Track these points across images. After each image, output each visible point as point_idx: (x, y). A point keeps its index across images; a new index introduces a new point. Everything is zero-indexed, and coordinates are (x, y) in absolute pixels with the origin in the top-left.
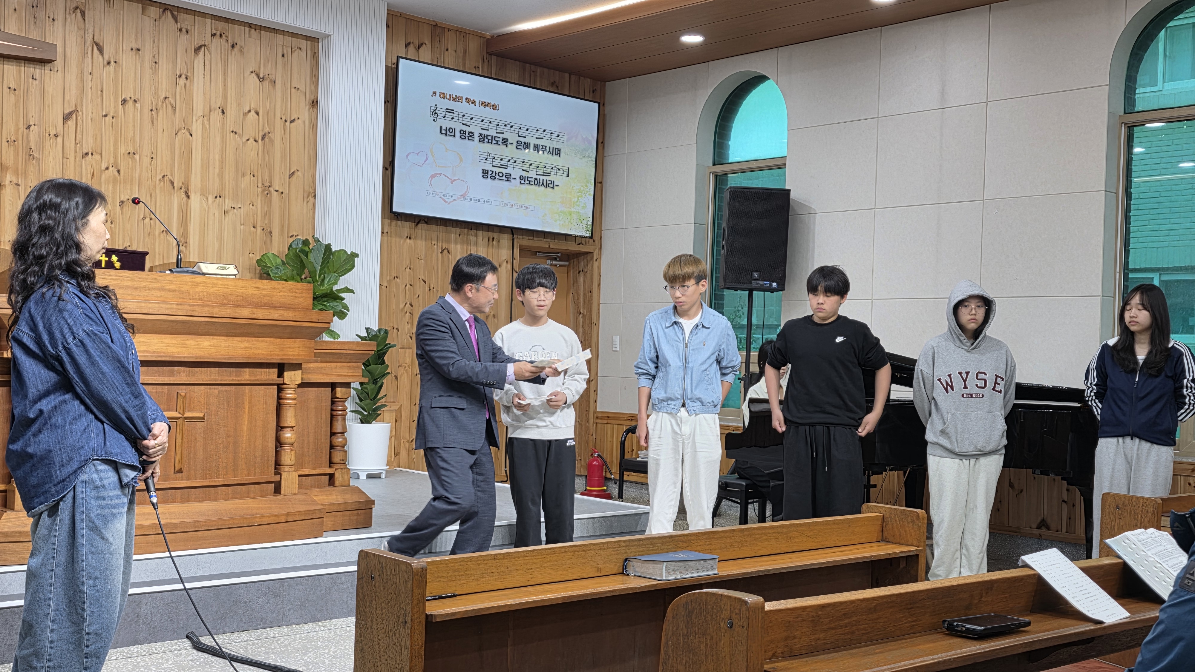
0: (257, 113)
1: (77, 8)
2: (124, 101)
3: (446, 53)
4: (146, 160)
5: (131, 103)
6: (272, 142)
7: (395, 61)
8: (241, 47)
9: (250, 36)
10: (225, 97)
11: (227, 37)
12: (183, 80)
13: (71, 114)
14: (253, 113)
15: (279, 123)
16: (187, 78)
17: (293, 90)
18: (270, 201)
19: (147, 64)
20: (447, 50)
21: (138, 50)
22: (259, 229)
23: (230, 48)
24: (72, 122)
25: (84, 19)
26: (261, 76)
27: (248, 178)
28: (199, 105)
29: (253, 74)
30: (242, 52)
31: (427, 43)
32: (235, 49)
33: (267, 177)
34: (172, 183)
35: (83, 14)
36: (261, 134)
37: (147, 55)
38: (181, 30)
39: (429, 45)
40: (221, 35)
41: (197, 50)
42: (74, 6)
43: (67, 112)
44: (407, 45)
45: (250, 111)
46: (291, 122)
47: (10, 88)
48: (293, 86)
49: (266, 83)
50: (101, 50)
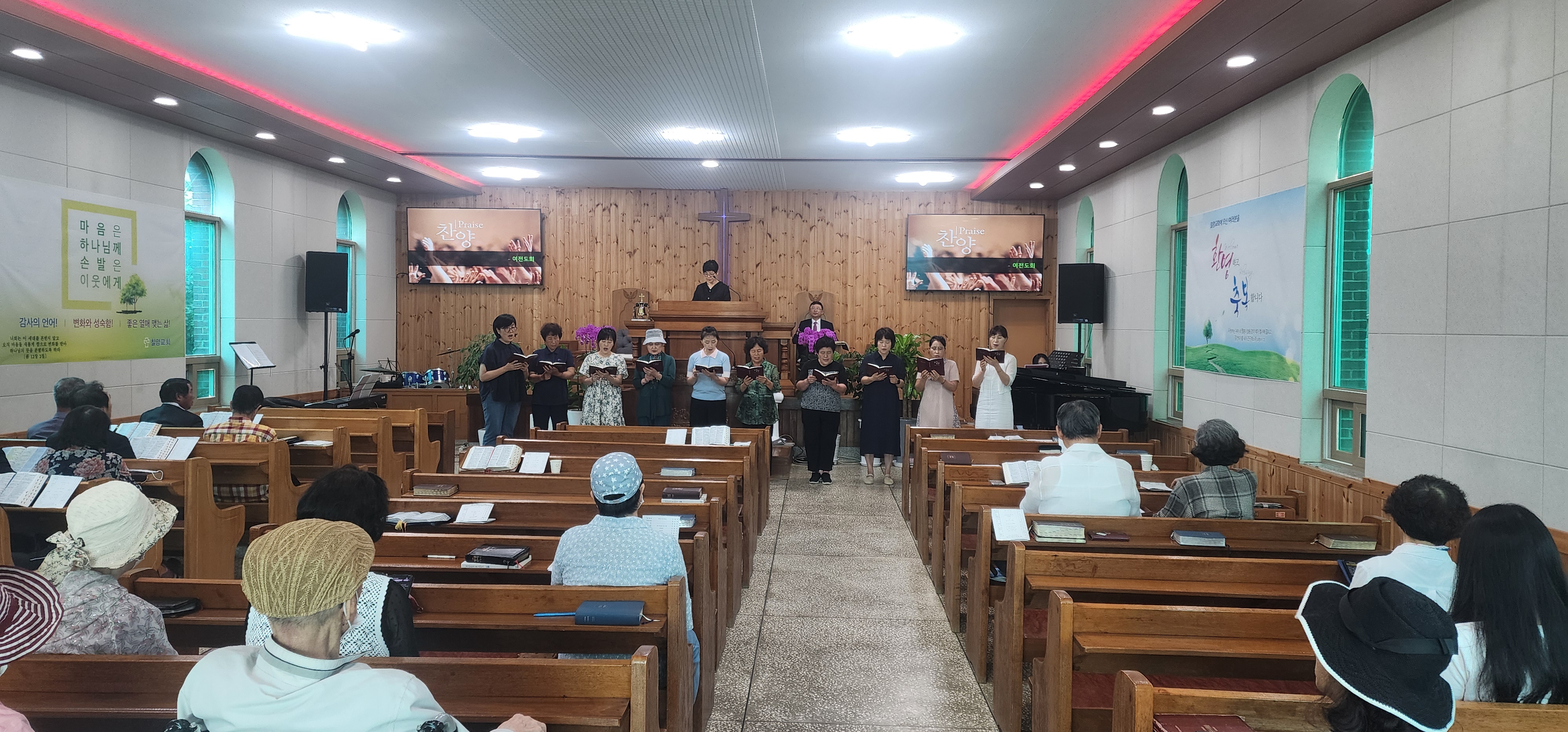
0: (840, 252)
1: (760, 221)
2: (780, 256)
3: (944, 205)
4: (789, 279)
5: (783, 256)
8: (831, 223)
9: (836, 217)
10: (824, 247)
11: (825, 220)
12: (805, 242)
13: (759, 264)
14: (837, 251)
15: (850, 255)
16: (807, 241)
17: (857, 238)
18: (846, 291)
19: (789, 238)
20: (944, 203)
21: (786, 233)
22: (841, 303)
23: (826, 225)
24: (759, 267)
25: (764, 225)
27: (836, 280)
28: (811, 253)
29: (837, 234)
30: (832, 225)
32: (829, 225)
33: (844, 280)
34: (801, 287)
35: (763, 223)
36: (841, 261)
38: (804, 221)
39: (933, 203)
41: (811, 228)
43: (757, 263)
44: (920, 205)
46: (856, 253)
47: (735, 257)
49: (844, 237)
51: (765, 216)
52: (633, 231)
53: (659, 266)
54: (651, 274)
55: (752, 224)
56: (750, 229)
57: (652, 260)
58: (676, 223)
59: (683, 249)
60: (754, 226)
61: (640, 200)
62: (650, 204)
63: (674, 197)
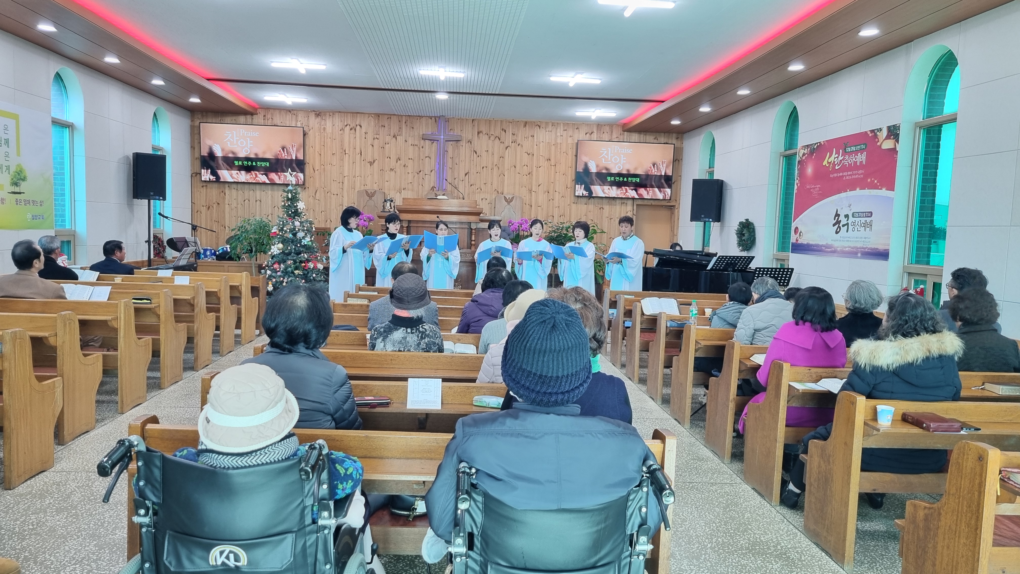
0: (527, 166)
1: (469, 141)
5: (485, 168)
6: (532, 175)
8: (521, 144)
9: (525, 141)
12: (502, 158)
14: (525, 166)
18: (531, 196)
20: (605, 134)
21: (487, 151)
22: (527, 204)
24: (467, 176)
25: (471, 144)
26: (529, 153)
27: (524, 187)
28: (506, 166)
29: (526, 153)
31: (595, 131)
32: (520, 146)
33: (530, 187)
34: (498, 192)
36: (528, 173)
37: (490, 152)
38: (501, 142)
39: (596, 133)
40: (514, 142)
43: (466, 173)
44: (586, 134)
46: (539, 167)
48: (540, 155)
50: (476, 153)
51: (472, 138)
52: (373, 146)
53: (393, 173)
54: (387, 179)
55: (463, 143)
56: (461, 147)
57: (387, 168)
58: (406, 141)
59: (410, 160)
60: (464, 145)
61: (379, 122)
62: (386, 126)
63: (404, 121)
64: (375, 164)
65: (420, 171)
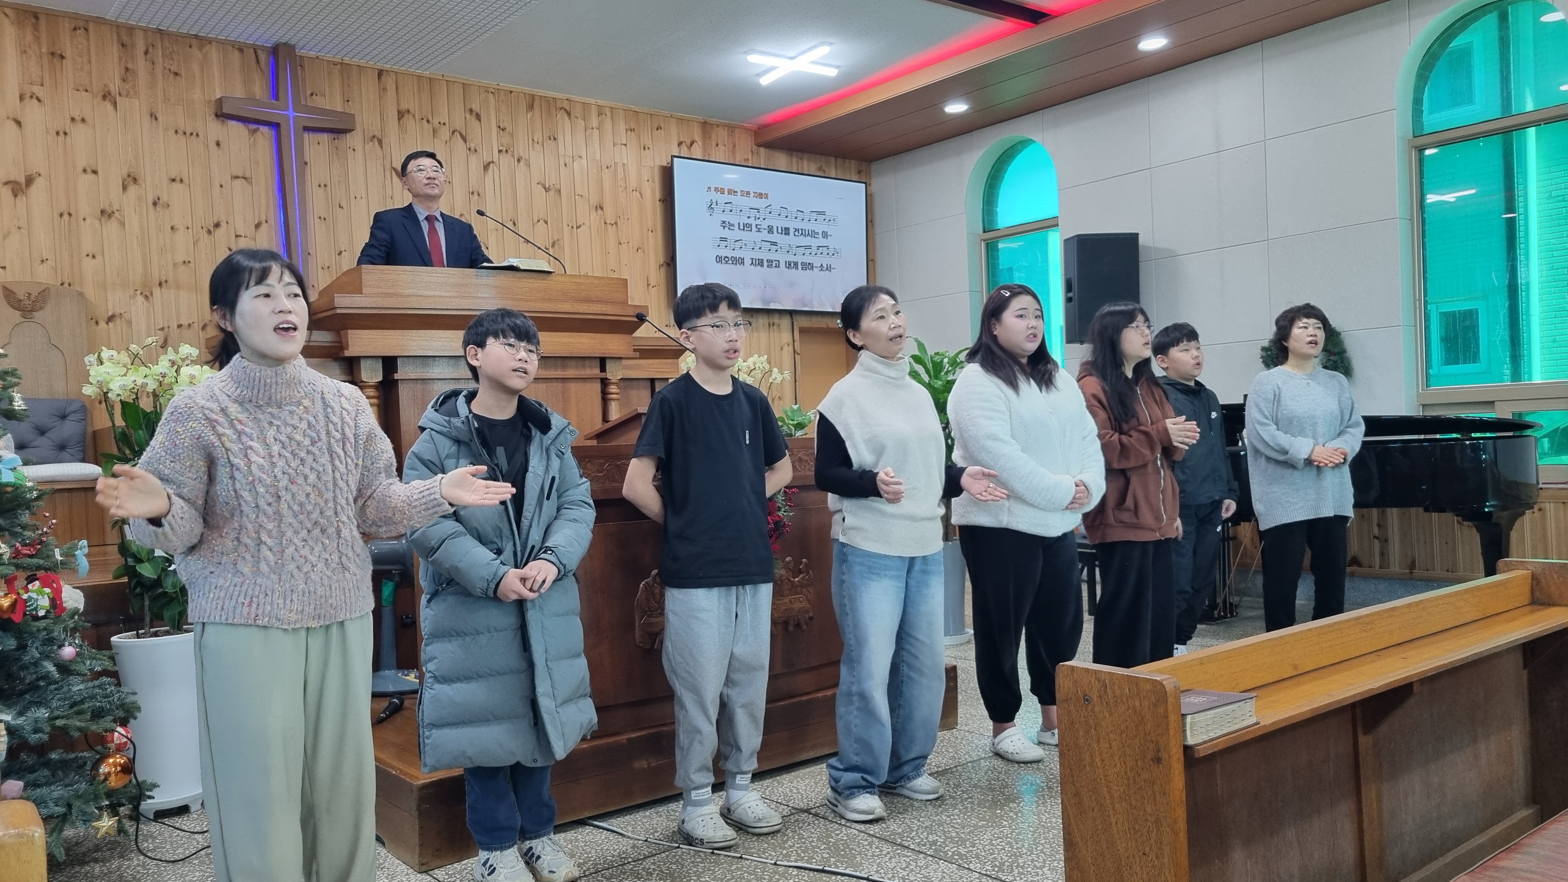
0: (546, 223)
1: (374, 137)
3: (717, 148)
6: (562, 248)
7: (669, 160)
8: (526, 160)
9: (533, 149)
11: (513, 152)
12: (475, 196)
14: (541, 221)
16: (479, 195)
17: (577, 197)
20: (717, 145)
23: (516, 162)
25: (381, 147)
26: (547, 186)
29: (540, 186)
30: (528, 165)
31: (697, 140)
32: (522, 163)
35: (380, 142)
36: (551, 242)
38: (470, 149)
39: (700, 143)
40: (507, 151)
41: (486, 167)
42: (371, 135)
44: (680, 144)
45: (539, 221)
46: (577, 228)
47: (320, 218)
48: (577, 193)
49: (552, 193)
51: (382, 129)
52: (18, 123)
53: (112, 226)
54: (88, 246)
55: (354, 140)
56: (350, 153)
57: (85, 207)
58: (154, 116)
59: (177, 186)
60: (359, 146)
61: (37, 39)
62: (68, 54)
63: (141, 47)
64: (34, 189)
65: (217, 225)
